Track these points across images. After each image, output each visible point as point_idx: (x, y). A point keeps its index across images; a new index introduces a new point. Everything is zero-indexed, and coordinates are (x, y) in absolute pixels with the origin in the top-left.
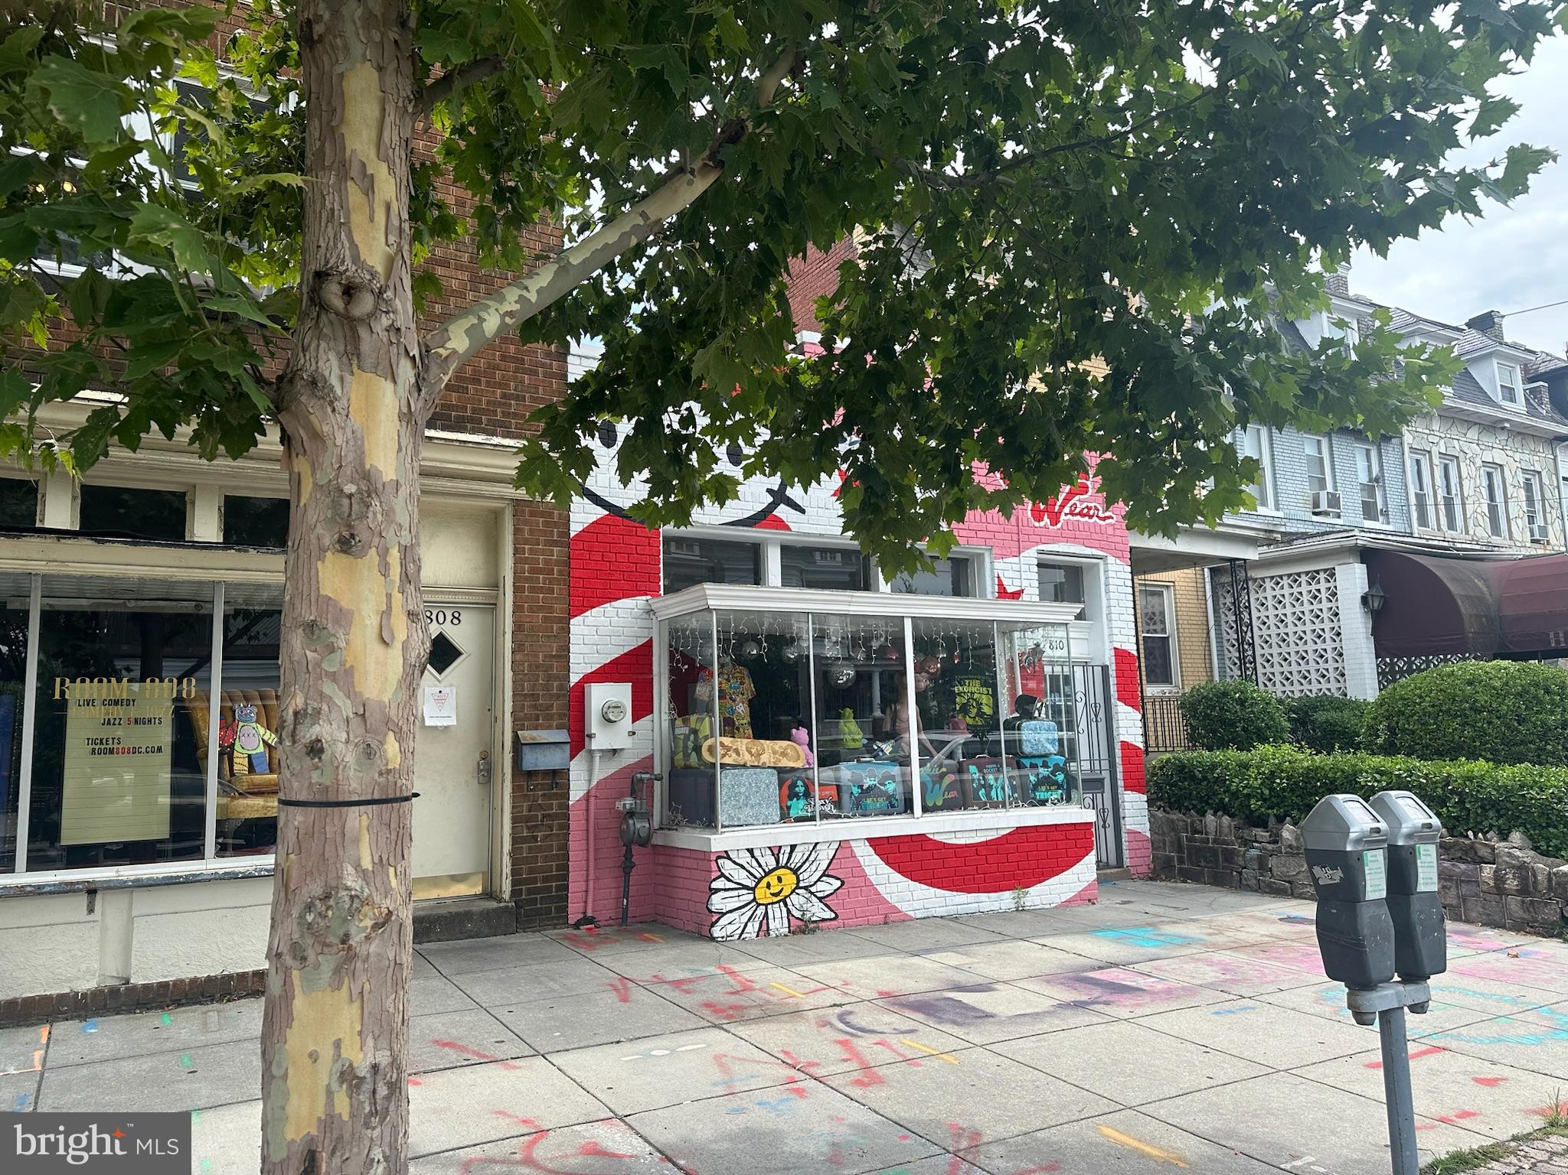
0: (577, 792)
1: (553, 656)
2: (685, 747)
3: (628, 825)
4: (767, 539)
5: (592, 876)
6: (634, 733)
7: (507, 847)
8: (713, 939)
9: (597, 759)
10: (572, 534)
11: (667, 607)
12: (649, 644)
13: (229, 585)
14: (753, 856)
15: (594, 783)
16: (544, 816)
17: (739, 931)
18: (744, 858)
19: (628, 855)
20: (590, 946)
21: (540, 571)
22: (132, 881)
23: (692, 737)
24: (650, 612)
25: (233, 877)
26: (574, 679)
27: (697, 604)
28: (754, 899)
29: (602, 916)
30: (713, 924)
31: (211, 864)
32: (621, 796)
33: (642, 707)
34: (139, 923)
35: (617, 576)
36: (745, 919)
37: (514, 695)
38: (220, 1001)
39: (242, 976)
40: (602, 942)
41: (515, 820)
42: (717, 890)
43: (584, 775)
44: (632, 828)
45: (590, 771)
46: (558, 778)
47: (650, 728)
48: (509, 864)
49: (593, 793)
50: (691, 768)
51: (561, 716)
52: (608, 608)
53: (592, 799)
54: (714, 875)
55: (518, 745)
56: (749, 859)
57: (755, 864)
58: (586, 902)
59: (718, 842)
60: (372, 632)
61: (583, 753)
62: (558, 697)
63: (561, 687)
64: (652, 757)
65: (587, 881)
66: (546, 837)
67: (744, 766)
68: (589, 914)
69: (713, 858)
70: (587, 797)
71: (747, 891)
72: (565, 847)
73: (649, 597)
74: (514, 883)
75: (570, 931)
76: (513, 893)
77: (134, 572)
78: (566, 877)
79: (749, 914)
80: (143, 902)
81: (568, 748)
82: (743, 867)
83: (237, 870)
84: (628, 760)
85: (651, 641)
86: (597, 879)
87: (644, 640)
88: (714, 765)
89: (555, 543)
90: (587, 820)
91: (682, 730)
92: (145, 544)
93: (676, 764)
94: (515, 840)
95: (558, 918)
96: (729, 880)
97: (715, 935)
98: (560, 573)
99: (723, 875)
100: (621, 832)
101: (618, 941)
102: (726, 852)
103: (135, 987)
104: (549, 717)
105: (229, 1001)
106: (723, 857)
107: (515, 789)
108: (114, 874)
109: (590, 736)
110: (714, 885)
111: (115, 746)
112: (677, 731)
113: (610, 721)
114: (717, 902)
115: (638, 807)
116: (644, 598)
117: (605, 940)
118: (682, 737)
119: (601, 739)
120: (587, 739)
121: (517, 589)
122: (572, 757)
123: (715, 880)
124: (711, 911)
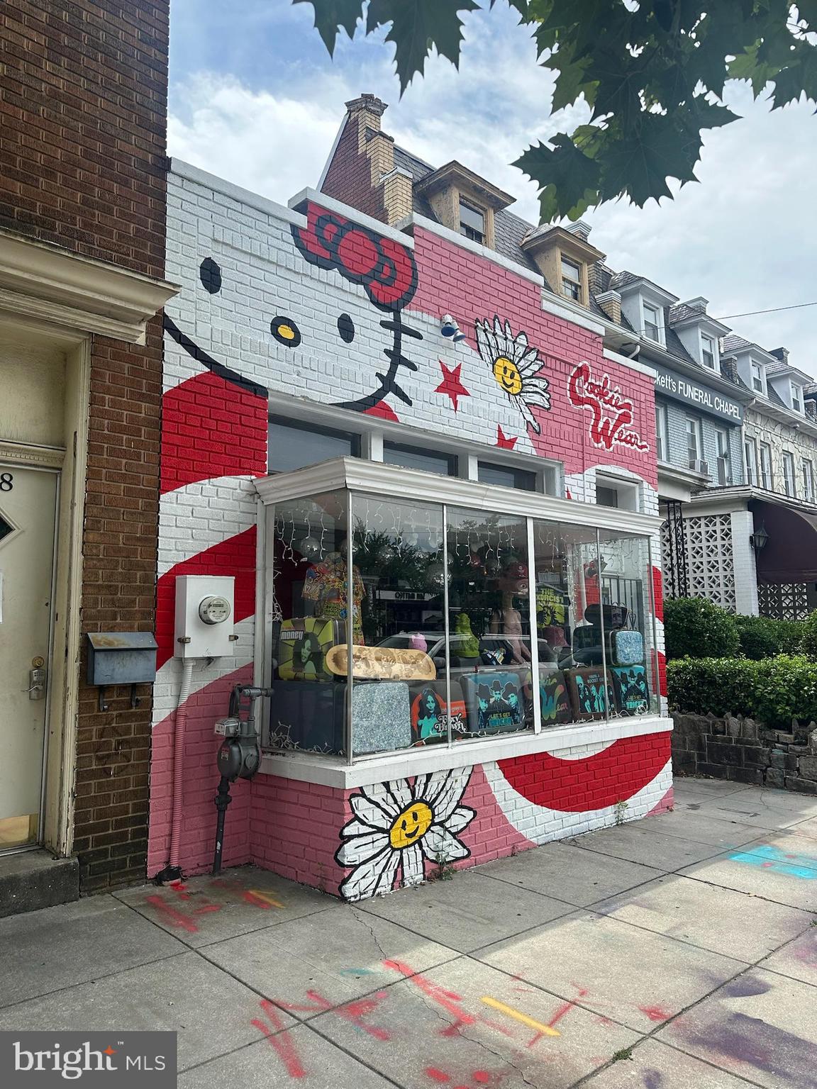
0: (162, 710)
1: (138, 539)
3: (231, 753)
4: (373, 428)
5: (178, 817)
6: (236, 638)
7: (69, 783)
8: (343, 899)
9: (190, 670)
10: (165, 390)
11: (279, 489)
12: (252, 532)
14: (389, 791)
15: (184, 699)
16: (119, 743)
17: (373, 886)
18: (379, 795)
19: (223, 788)
20: (189, 923)
21: (123, 430)
24: (254, 494)
26: (163, 569)
27: (329, 483)
28: (389, 845)
29: (189, 865)
30: (345, 881)
32: (215, 717)
33: (244, 606)
35: (217, 447)
36: (379, 869)
37: (85, 586)
41: (80, 749)
42: (351, 837)
43: (172, 690)
44: (236, 757)
45: (180, 685)
46: (139, 694)
47: (251, 631)
48: (72, 809)
49: (182, 712)
51: (145, 615)
52: (206, 485)
53: (181, 721)
54: (347, 818)
55: (88, 652)
56: (384, 795)
57: (391, 800)
58: (170, 848)
59: (352, 776)
61: (170, 663)
62: (141, 591)
63: (145, 579)
64: (252, 666)
65: (172, 822)
66: (120, 770)
67: (376, 680)
68: (174, 864)
69: (347, 796)
70: (175, 716)
71: (381, 835)
72: (145, 781)
73: (253, 477)
74: (77, 832)
75: (148, 889)
76: (77, 845)
78: (144, 820)
79: (385, 861)
81: (154, 655)
82: (378, 805)
84: (224, 669)
85: (254, 529)
86: (184, 818)
87: (244, 528)
88: (342, 680)
89: (142, 397)
90: (174, 746)
91: (290, 634)
93: (281, 674)
94: (80, 775)
95: (132, 872)
96: (363, 823)
97: (348, 895)
98: (149, 435)
99: (357, 818)
100: (220, 761)
102: (361, 788)
104: (128, 616)
106: (358, 795)
107: (82, 708)
109: (183, 641)
110: (347, 832)
112: (284, 636)
113: (209, 623)
114: (351, 853)
115: (245, 730)
116: (248, 477)
119: (197, 644)
120: (177, 645)
121: (92, 450)
122: (159, 666)
123: (348, 825)
124: (342, 865)
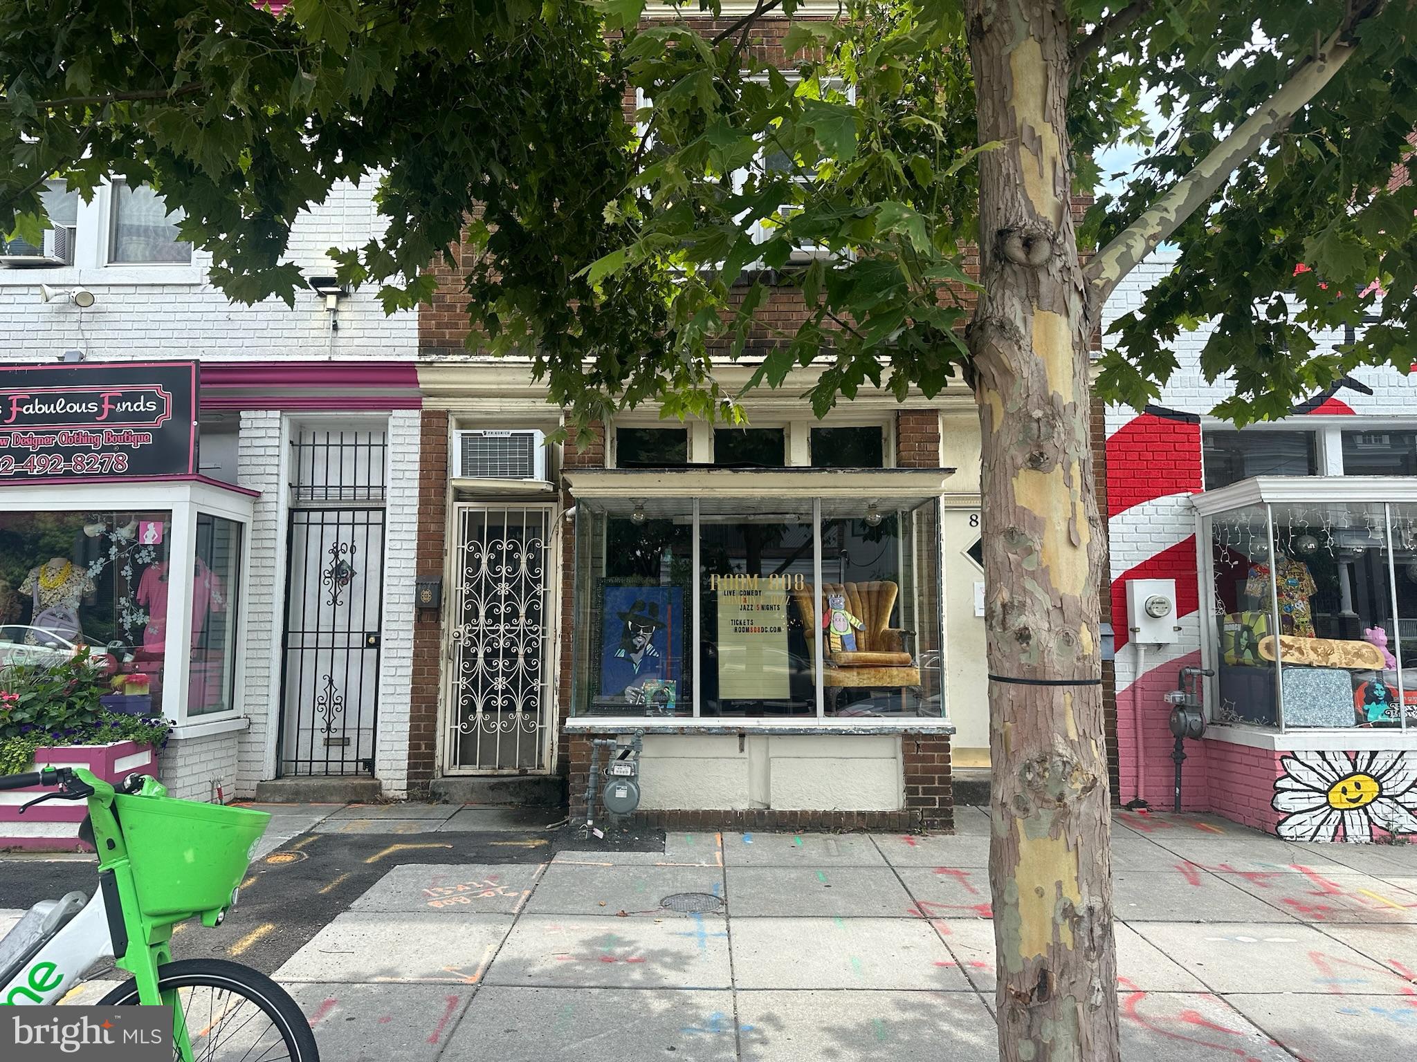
0: (1122, 683)
2: (1238, 644)
3: (1178, 717)
4: (1324, 426)
5: (1141, 763)
6: (1180, 629)
8: (1280, 837)
9: (1142, 653)
10: (1108, 436)
11: (1211, 503)
12: (1191, 541)
13: (823, 500)
14: (1324, 759)
15: (1140, 675)
17: (1311, 833)
18: (1315, 761)
19: (1179, 747)
20: (1147, 828)
22: (769, 730)
23: (1245, 634)
24: (1191, 508)
25: (838, 733)
26: (1115, 575)
27: (1248, 499)
28: (1328, 803)
29: (1154, 801)
30: (1280, 823)
31: (820, 721)
32: (1168, 690)
33: (1187, 602)
34: (774, 762)
35: (1154, 474)
36: (1317, 821)
38: (834, 832)
39: (849, 814)
40: (1156, 826)
42: (1284, 790)
43: (1130, 668)
44: (1183, 721)
45: (1136, 664)
47: (1197, 624)
49: (1139, 685)
50: (1244, 665)
51: (1104, 610)
52: (1147, 506)
53: (1139, 691)
54: (1279, 775)
56: (1320, 762)
57: (1327, 767)
58: (1137, 786)
59: (1282, 742)
60: (1062, 537)
61: (1126, 646)
63: (1102, 583)
64: (1199, 652)
65: (1137, 767)
67: (1310, 666)
68: (1141, 798)
69: (1278, 757)
70: (1133, 687)
71: (1318, 794)
72: (1112, 733)
73: (1190, 494)
75: (1122, 811)
77: (759, 493)
78: (1114, 761)
79: (1323, 816)
80: (778, 747)
81: (1112, 641)
82: (1314, 770)
83: (841, 728)
84: (1173, 654)
85: (1193, 537)
86: (1146, 766)
87: (1183, 538)
88: (1272, 664)
90: (1135, 710)
91: (1231, 627)
92: (765, 471)
93: (1227, 660)
96: (1297, 781)
97: (1283, 834)
99: (1289, 775)
100: (1171, 724)
101: (1172, 826)
102: (1293, 752)
103: (774, 813)
105: (841, 833)
106: (1290, 758)
108: (756, 723)
109: (1134, 631)
110: (1279, 784)
111: (750, 626)
112: (1226, 628)
113: (1154, 616)
114: (1283, 801)
115: (1189, 700)
116: (1185, 494)
117: (1161, 824)
118: (1233, 634)
119: (1145, 634)
120: (1130, 633)
122: (1116, 650)
123: (1280, 779)
124: (1277, 810)
